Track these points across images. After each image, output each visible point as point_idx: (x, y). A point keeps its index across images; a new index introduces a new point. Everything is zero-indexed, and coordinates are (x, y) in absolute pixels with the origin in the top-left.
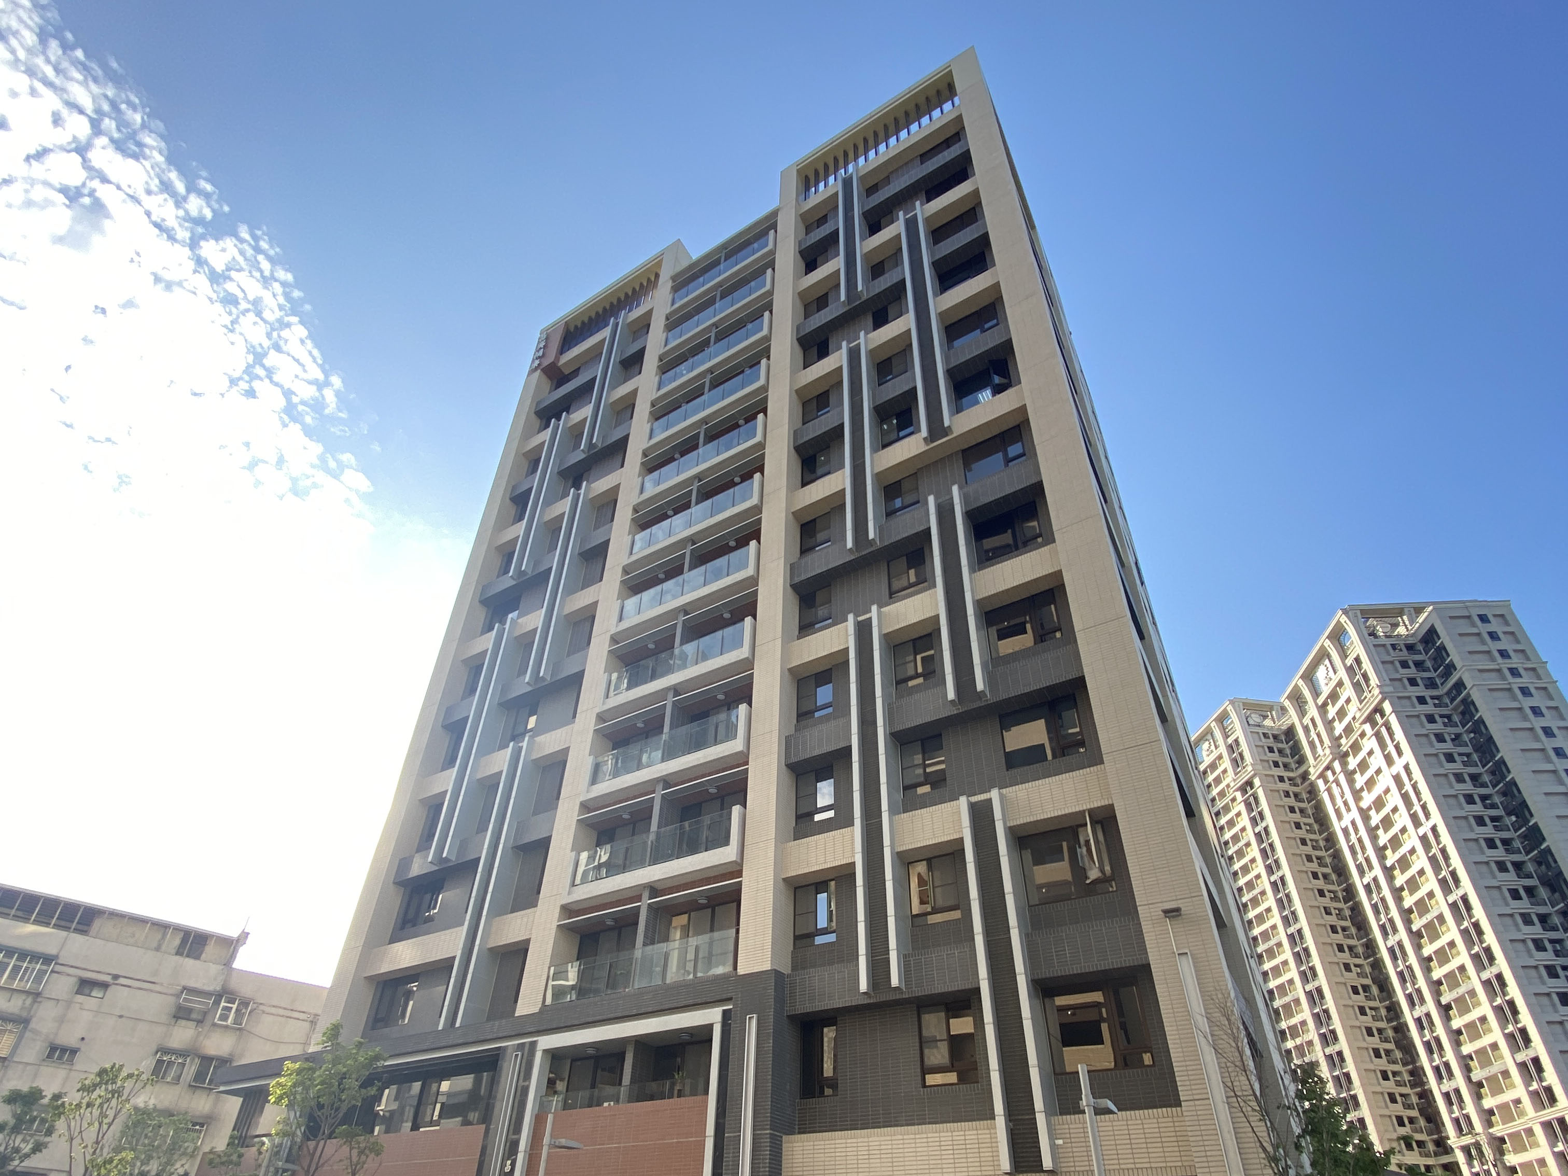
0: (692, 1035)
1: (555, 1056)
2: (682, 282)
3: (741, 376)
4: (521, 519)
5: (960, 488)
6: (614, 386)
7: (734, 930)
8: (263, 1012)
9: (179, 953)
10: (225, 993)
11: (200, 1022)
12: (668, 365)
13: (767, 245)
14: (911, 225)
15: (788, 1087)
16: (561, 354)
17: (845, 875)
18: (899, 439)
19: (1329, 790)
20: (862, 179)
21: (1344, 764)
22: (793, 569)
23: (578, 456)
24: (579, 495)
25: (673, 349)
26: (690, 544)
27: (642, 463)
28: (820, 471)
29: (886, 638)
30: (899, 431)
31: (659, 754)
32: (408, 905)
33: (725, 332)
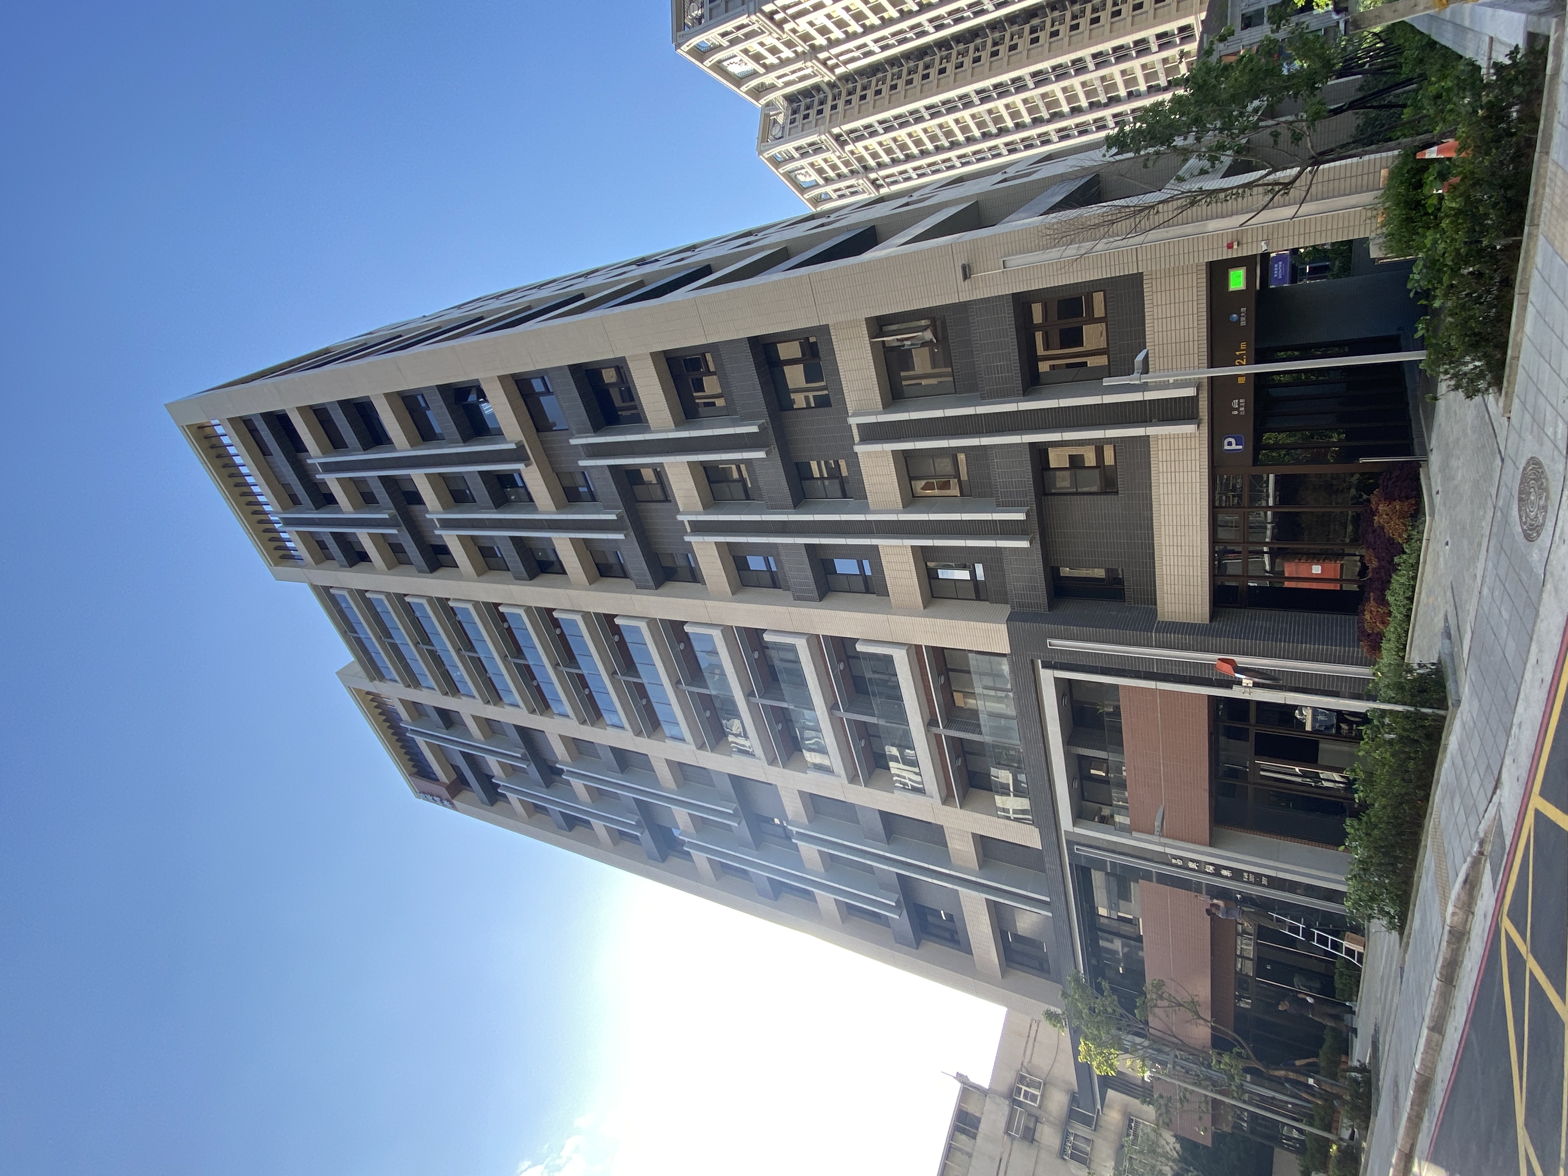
0: (1064, 695)
1: (1079, 816)
2: (375, 672)
3: (464, 625)
4: (588, 822)
5: (572, 436)
6: (469, 735)
7: (970, 655)
8: (1030, 1062)
9: (974, 1137)
10: (1012, 1096)
11: (1037, 1120)
12: (451, 687)
13: (344, 596)
14: (328, 468)
15: (1114, 613)
16: (438, 780)
17: (922, 555)
18: (525, 486)
19: (845, 63)
20: (285, 509)
21: (821, 49)
22: (641, 586)
23: (532, 770)
24: (568, 771)
25: (436, 682)
26: (616, 676)
27: (541, 715)
28: (552, 558)
29: (707, 507)
30: (517, 486)
31: (807, 713)
32: (937, 936)
33: (423, 637)
